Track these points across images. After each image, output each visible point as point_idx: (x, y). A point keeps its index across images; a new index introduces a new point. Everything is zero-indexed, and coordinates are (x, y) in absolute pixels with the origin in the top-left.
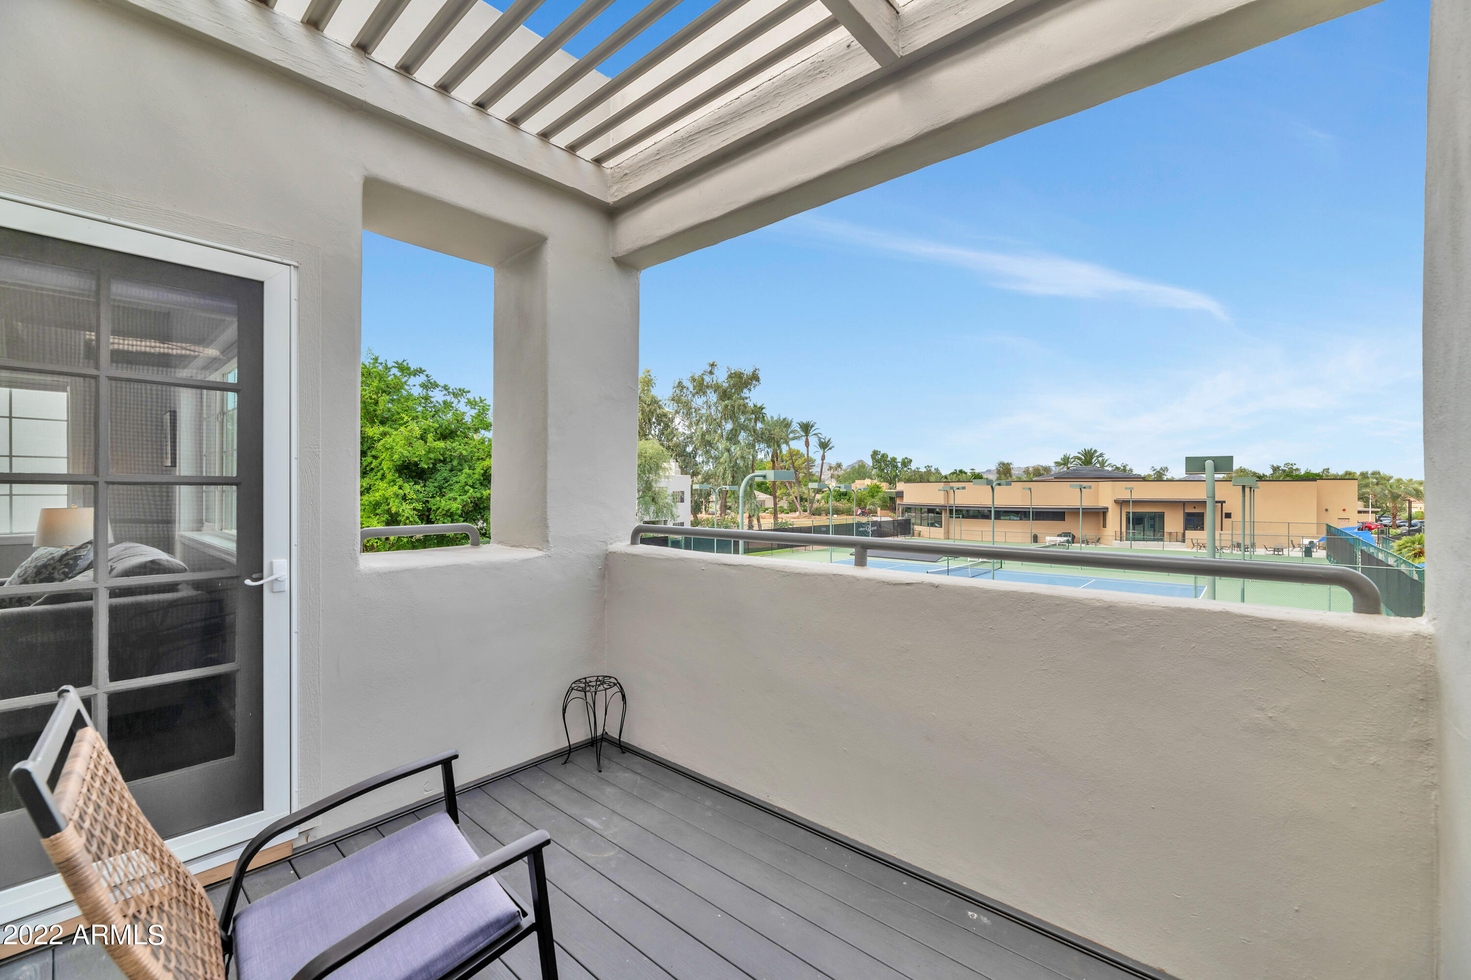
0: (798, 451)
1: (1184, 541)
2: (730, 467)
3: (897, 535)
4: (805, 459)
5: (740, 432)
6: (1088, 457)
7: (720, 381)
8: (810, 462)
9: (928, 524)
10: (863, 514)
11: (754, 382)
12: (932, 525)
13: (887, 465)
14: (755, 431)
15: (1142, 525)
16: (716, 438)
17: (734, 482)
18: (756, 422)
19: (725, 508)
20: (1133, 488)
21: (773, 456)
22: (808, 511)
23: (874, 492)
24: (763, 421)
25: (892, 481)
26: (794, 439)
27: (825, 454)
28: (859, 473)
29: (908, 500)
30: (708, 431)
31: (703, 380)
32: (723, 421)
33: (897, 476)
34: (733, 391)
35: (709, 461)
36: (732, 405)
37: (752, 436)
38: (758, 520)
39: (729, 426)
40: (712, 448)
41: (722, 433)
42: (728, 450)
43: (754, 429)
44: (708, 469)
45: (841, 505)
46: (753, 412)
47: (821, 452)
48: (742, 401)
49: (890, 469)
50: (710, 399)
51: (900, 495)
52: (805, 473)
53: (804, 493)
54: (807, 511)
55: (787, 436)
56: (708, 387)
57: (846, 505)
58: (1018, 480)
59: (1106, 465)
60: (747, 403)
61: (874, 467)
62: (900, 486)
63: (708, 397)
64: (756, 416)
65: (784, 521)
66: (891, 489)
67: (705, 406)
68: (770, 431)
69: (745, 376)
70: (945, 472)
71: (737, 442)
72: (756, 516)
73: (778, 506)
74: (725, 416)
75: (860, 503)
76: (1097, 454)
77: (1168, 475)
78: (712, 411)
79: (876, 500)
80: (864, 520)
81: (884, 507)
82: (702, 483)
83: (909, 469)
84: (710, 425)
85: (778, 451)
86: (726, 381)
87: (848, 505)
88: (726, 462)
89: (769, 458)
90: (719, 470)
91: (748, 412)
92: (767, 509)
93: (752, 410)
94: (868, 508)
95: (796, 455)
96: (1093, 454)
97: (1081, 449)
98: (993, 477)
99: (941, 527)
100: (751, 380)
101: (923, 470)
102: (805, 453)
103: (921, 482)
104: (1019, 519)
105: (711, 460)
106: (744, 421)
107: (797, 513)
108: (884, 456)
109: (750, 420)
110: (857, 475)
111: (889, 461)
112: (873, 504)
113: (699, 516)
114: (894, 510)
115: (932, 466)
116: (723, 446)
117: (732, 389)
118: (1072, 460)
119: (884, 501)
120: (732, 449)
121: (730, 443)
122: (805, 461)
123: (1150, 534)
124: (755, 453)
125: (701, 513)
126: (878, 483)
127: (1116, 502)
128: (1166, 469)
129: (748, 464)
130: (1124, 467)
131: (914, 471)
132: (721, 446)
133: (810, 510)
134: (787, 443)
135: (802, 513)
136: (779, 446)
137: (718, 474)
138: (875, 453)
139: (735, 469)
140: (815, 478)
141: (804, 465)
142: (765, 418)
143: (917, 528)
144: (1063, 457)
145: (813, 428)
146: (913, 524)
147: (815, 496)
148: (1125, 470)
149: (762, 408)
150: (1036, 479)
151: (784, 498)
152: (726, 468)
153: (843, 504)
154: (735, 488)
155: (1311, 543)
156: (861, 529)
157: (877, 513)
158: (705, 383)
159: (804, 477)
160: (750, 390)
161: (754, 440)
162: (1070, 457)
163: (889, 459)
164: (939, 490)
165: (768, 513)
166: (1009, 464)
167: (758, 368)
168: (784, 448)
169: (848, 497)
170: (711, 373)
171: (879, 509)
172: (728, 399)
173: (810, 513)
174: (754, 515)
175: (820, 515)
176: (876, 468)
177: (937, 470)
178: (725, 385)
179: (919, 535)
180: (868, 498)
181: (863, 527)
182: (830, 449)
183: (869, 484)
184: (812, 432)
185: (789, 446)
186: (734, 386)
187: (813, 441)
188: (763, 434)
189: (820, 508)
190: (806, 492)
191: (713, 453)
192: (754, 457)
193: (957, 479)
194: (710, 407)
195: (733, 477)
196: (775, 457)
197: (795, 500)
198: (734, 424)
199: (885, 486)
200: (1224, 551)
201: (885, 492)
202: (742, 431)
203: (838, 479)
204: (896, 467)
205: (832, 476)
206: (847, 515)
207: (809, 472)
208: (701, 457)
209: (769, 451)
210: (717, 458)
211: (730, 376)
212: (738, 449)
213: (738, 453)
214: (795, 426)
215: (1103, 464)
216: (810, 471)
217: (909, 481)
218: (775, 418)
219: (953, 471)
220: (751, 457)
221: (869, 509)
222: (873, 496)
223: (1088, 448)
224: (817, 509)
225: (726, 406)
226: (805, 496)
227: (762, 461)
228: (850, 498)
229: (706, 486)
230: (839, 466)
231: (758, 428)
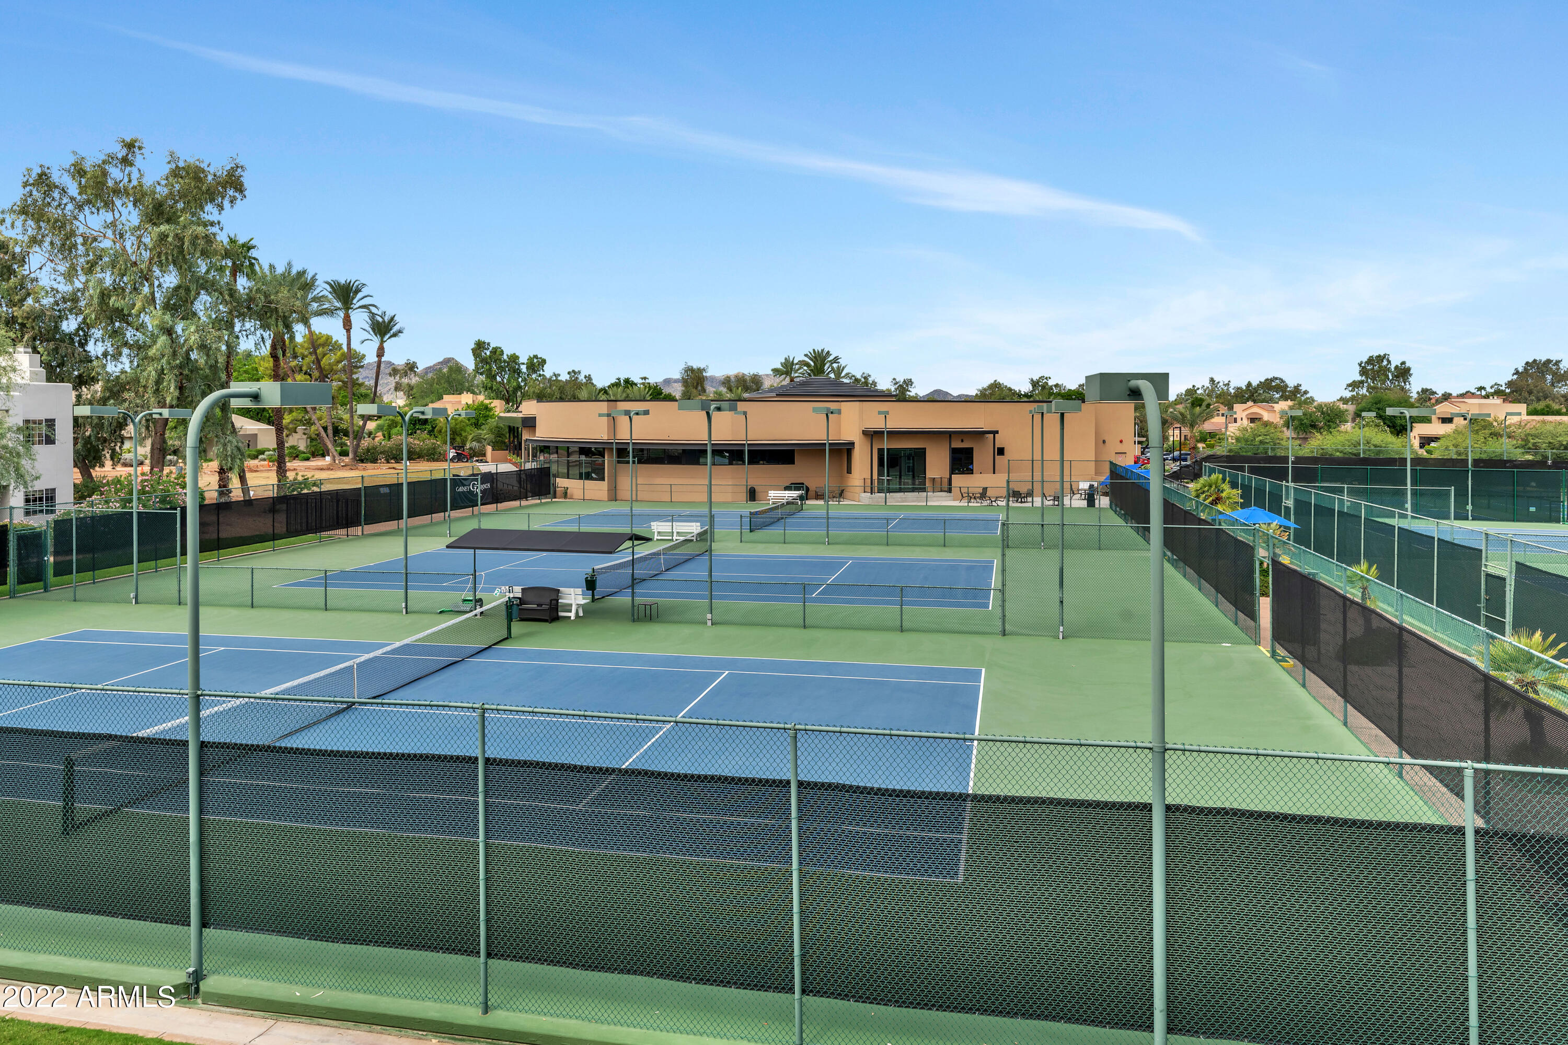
0: (329, 338)
1: (950, 491)
2: (172, 368)
3: (526, 498)
4: (343, 354)
5: (198, 294)
6: (819, 360)
7: (148, 182)
8: (353, 360)
9: (581, 475)
10: (459, 458)
11: (231, 192)
12: (588, 477)
13: (501, 369)
14: (232, 292)
15: (898, 468)
16: (139, 305)
17: (185, 401)
18: (234, 274)
19: (161, 454)
20: (887, 413)
21: (274, 347)
22: (351, 455)
23: (480, 416)
24: (252, 274)
25: (511, 397)
26: (321, 315)
27: (385, 345)
28: (449, 382)
29: (543, 432)
30: (118, 289)
31: (105, 174)
32: (155, 268)
33: (519, 387)
34: (180, 205)
35: (120, 354)
36: (177, 235)
37: (224, 302)
38: (242, 479)
39: (170, 279)
40: (128, 324)
41: (153, 294)
42: (169, 332)
43: (231, 290)
44: (118, 369)
45: (416, 442)
46: (227, 254)
47: (376, 341)
48: (201, 228)
49: (506, 376)
50: (123, 219)
51: (530, 423)
52: (343, 382)
53: (341, 419)
54: (348, 455)
55: (306, 305)
56: (116, 192)
57: (427, 442)
58: (717, 397)
59: (843, 375)
60: (214, 235)
61: (477, 370)
62: (529, 408)
63: (117, 215)
64: (234, 263)
65: (300, 478)
66: (509, 411)
67: (109, 233)
68: (267, 296)
69: (210, 178)
70: (602, 381)
71: (190, 315)
72: (236, 470)
73: (286, 445)
74: (159, 256)
75: (456, 435)
76: (831, 358)
77: (912, 392)
78: (128, 245)
79: (484, 432)
80: (463, 469)
81: (498, 445)
82: (104, 401)
83: (540, 375)
84: (123, 275)
85: (286, 336)
86: (164, 182)
87: (430, 442)
88: (163, 356)
89: (266, 350)
90: (145, 374)
91: (216, 252)
92: (262, 452)
93: (226, 250)
94: (468, 446)
95: (323, 345)
96: (825, 358)
97: (809, 349)
98: (677, 391)
99: (603, 479)
100: (224, 187)
101: (564, 377)
102: (343, 341)
103: (561, 399)
104: (727, 461)
105: (126, 351)
106: (208, 272)
107: (328, 458)
108: (497, 352)
109: (221, 269)
110: (446, 385)
111: (505, 361)
112: (478, 439)
113: (97, 472)
114: (516, 449)
115: (579, 372)
116: (156, 322)
117: (176, 202)
118: (797, 367)
119: (498, 432)
120: (179, 329)
121: (172, 316)
122: (344, 357)
123: (908, 480)
124: (232, 339)
125: (102, 466)
126: (487, 402)
127: (865, 433)
128: (909, 382)
129: (217, 362)
130: (865, 378)
131: (550, 380)
132: (150, 321)
133: (355, 453)
134: (305, 321)
135: (337, 458)
136: (288, 327)
137: (143, 382)
138: (480, 346)
139: (186, 372)
140: (363, 390)
141: (340, 366)
142: (257, 268)
143: (561, 482)
144: (783, 361)
145: (360, 295)
146: (555, 476)
147: (365, 425)
148: (866, 383)
149: (248, 247)
150: (746, 395)
151: (300, 428)
152: (163, 370)
153: (422, 441)
154: (181, 413)
155: (1091, 486)
156: (461, 489)
157: (484, 455)
158: (110, 183)
159: (340, 389)
160: (221, 207)
161: (230, 312)
162: (795, 361)
163: (505, 357)
164: (600, 415)
165: (264, 460)
166: (700, 371)
167: (241, 164)
168: (300, 331)
169: (429, 427)
170: (126, 161)
171: (489, 449)
172: (168, 221)
173: (354, 459)
174: (231, 469)
175: (374, 461)
176: (481, 374)
177: (589, 378)
178: (162, 191)
179: (565, 495)
180: (468, 429)
181: (464, 485)
182: (395, 335)
183: (470, 402)
184: (357, 302)
185: (309, 327)
186: (183, 195)
187: (360, 319)
188: (251, 299)
189: (375, 448)
190: (346, 417)
191: (130, 334)
192: (231, 349)
193: (624, 395)
194: (121, 236)
195: (181, 388)
196: (279, 348)
197: (323, 433)
198: (182, 275)
199: (498, 406)
200: (999, 503)
201: (500, 418)
202: (202, 292)
203: (410, 391)
204: (518, 372)
205: (398, 388)
206: (428, 460)
207: (352, 379)
208: (100, 344)
209: (266, 335)
210: (139, 348)
211: (176, 173)
212: (193, 328)
213: (193, 338)
214: (322, 289)
215: (838, 372)
216: (355, 376)
217: (541, 397)
218: (280, 270)
219: (614, 381)
220: (224, 348)
221: (471, 448)
222: (477, 425)
223: (819, 348)
224: (368, 450)
225: (163, 237)
226: (343, 426)
227: (248, 355)
228: (434, 428)
229: (112, 411)
230: (411, 367)
231: (240, 287)
